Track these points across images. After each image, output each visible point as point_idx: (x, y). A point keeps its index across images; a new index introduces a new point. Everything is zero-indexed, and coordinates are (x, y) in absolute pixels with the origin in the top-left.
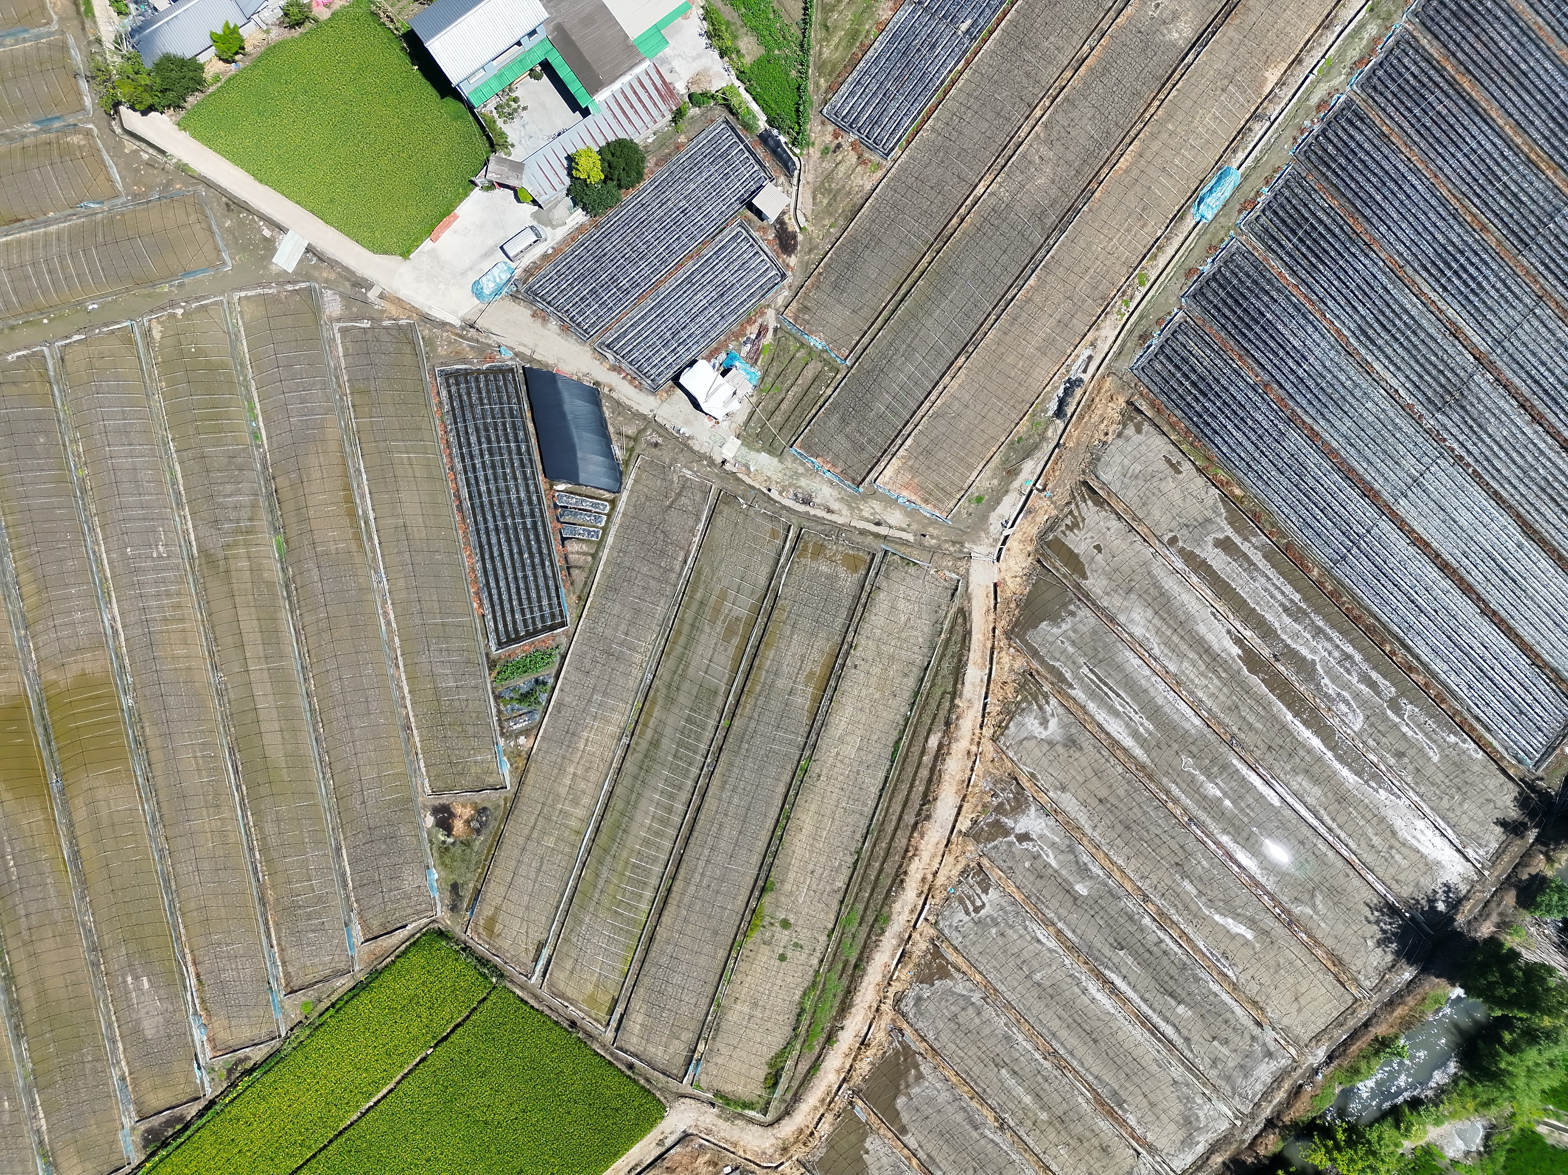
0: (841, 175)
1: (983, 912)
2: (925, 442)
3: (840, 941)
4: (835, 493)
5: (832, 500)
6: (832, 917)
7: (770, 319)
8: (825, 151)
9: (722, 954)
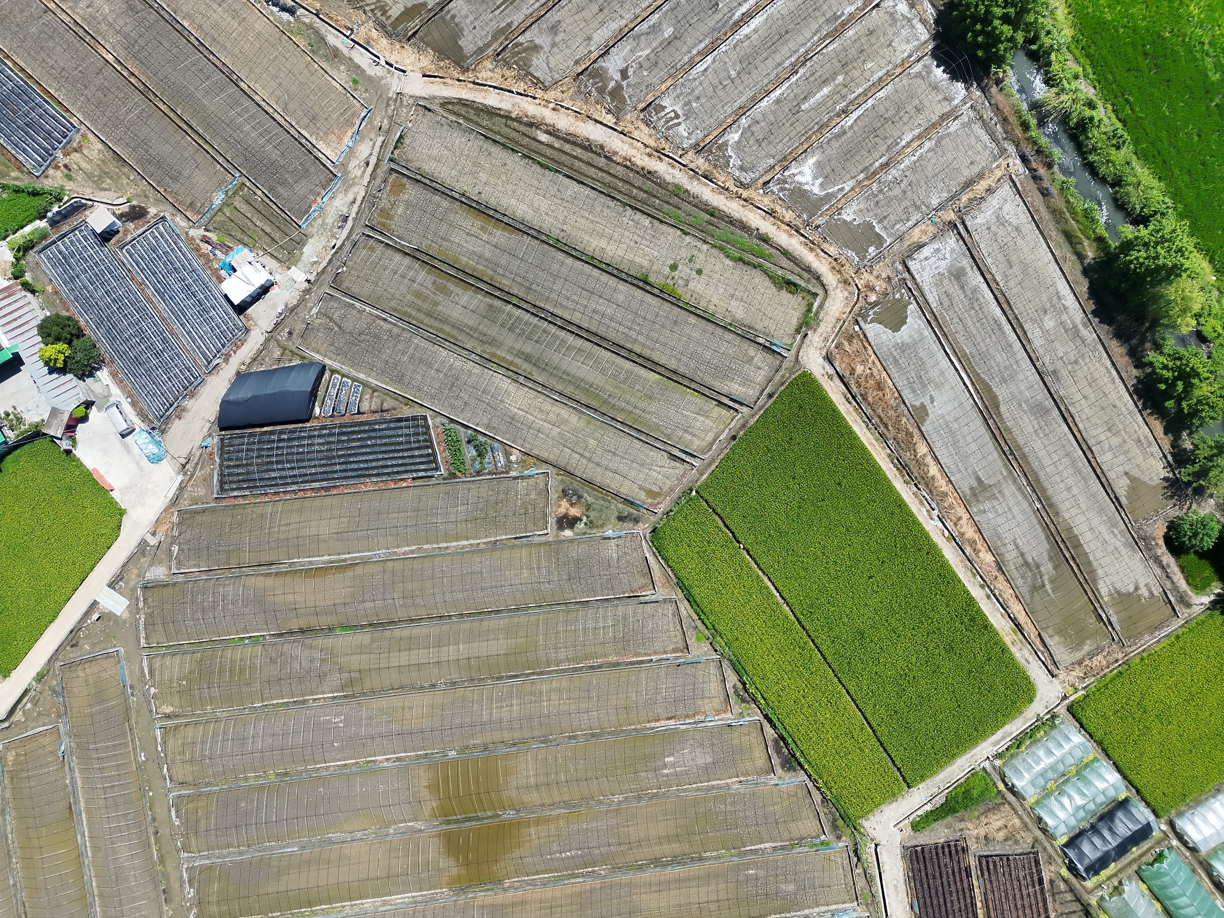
0: (89, 167)
1: (679, 113)
2: (306, 120)
3: (691, 226)
4: (340, 196)
5: (346, 199)
6: (672, 230)
7: (196, 233)
8: (69, 178)
9: (692, 319)
